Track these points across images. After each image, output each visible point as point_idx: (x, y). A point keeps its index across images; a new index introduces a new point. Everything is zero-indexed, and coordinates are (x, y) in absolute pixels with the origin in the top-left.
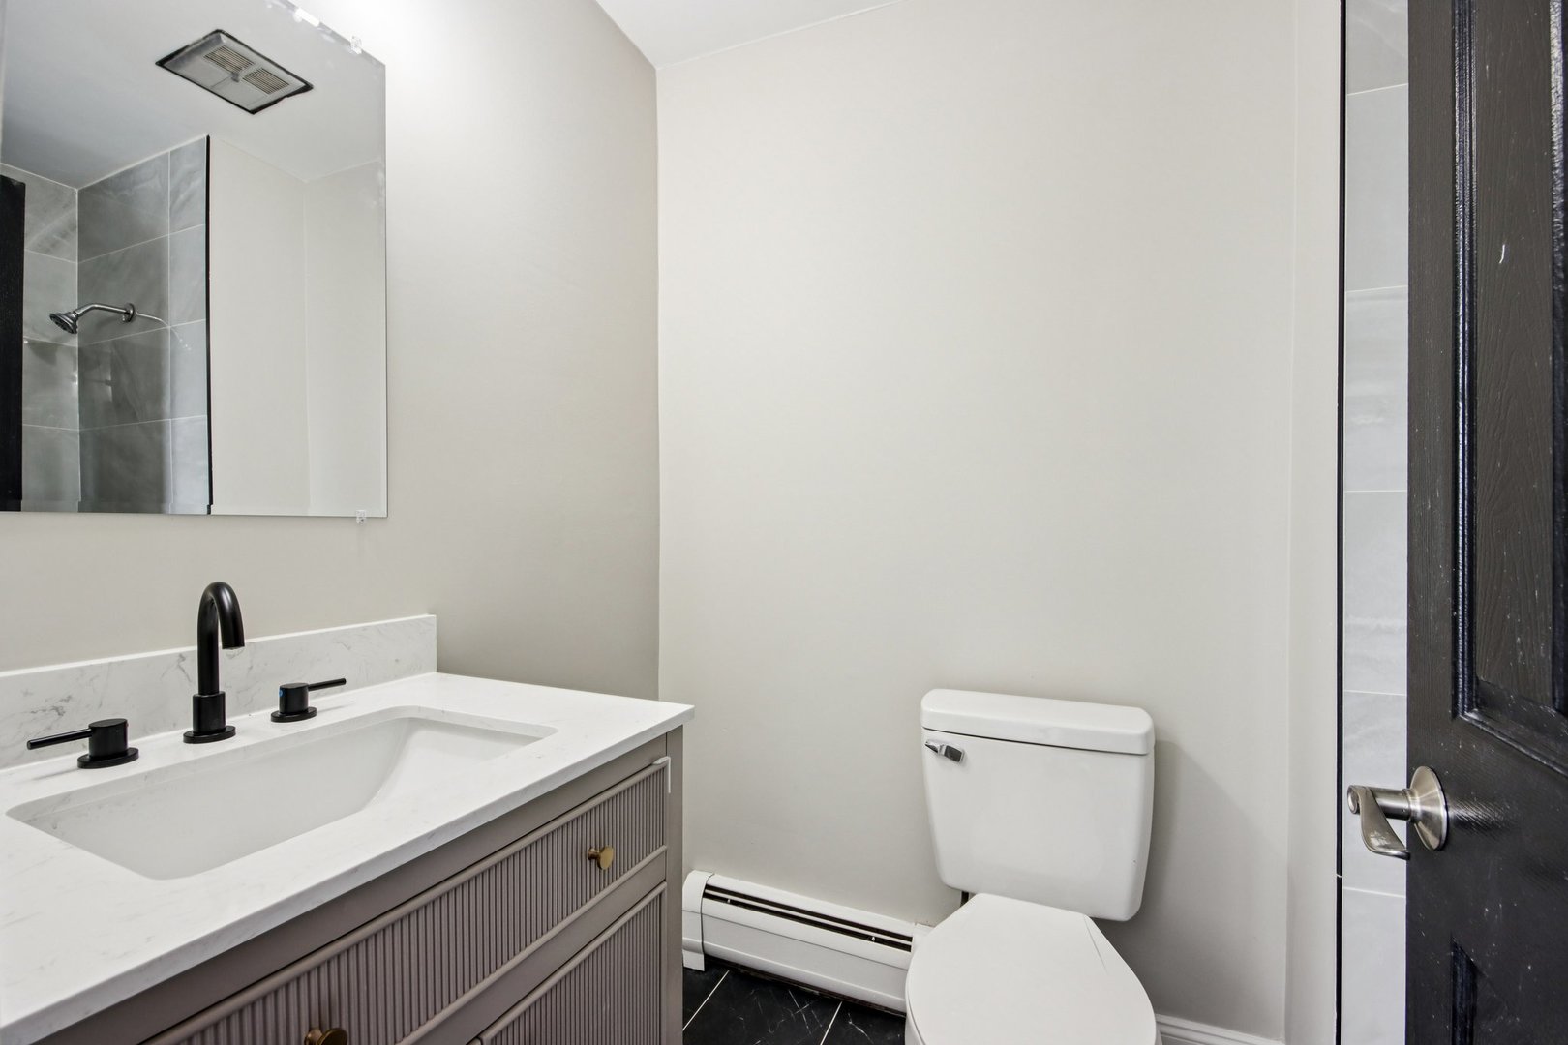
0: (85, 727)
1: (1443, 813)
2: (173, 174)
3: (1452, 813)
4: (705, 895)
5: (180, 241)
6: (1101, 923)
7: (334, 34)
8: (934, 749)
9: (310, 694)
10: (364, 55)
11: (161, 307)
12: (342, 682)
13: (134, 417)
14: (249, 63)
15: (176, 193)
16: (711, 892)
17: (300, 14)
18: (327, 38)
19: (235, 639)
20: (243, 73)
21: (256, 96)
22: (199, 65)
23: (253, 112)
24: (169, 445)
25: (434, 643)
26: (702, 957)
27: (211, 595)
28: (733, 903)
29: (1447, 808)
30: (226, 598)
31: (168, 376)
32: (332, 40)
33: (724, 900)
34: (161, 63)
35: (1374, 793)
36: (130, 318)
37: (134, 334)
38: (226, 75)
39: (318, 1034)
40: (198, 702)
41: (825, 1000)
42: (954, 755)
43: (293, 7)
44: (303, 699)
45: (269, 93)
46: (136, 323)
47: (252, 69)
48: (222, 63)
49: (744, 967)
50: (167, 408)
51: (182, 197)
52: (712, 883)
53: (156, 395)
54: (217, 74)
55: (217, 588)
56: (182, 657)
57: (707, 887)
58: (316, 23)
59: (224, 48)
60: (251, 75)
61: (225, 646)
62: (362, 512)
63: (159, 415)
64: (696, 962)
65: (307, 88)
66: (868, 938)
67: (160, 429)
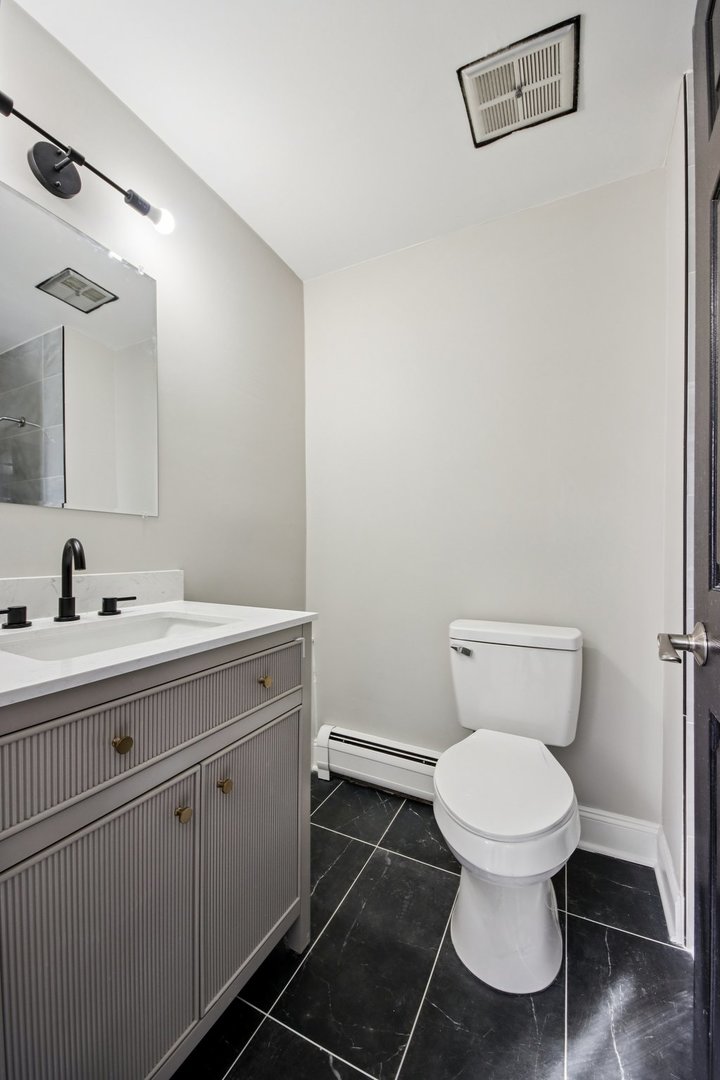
0: (5, 608)
1: (705, 644)
2: (45, 347)
3: (711, 644)
4: (331, 738)
5: (49, 384)
6: (551, 748)
7: (129, 265)
8: (455, 649)
9: (118, 603)
10: (145, 274)
11: (39, 420)
12: (135, 598)
13: (25, 478)
14: (85, 285)
15: (46, 357)
16: (334, 736)
17: (112, 254)
18: (125, 266)
19: (81, 565)
20: (82, 291)
21: (90, 304)
22: (59, 287)
23: (87, 312)
24: (44, 492)
25: (183, 585)
26: (328, 772)
27: (70, 545)
28: (346, 742)
29: (707, 640)
30: (77, 546)
31: (43, 455)
32: (128, 268)
33: (341, 741)
34: (38, 287)
35: (670, 637)
36: (23, 425)
37: (24, 433)
38: (73, 292)
39: (118, 739)
40: (61, 601)
41: (397, 797)
42: (467, 652)
43: (108, 250)
44: (114, 605)
45: (95, 301)
46: (26, 427)
47: (86, 289)
48: (70, 286)
49: (352, 779)
50: (42, 472)
51: (50, 359)
52: (335, 731)
53: (37, 465)
54: (69, 292)
55: (72, 541)
56: (53, 580)
57: (332, 733)
58: (120, 259)
59: (71, 278)
60: (86, 292)
61: (76, 569)
62: (145, 513)
63: (39, 476)
64: (324, 775)
65: (116, 298)
66: (421, 761)
67: (39, 484)
